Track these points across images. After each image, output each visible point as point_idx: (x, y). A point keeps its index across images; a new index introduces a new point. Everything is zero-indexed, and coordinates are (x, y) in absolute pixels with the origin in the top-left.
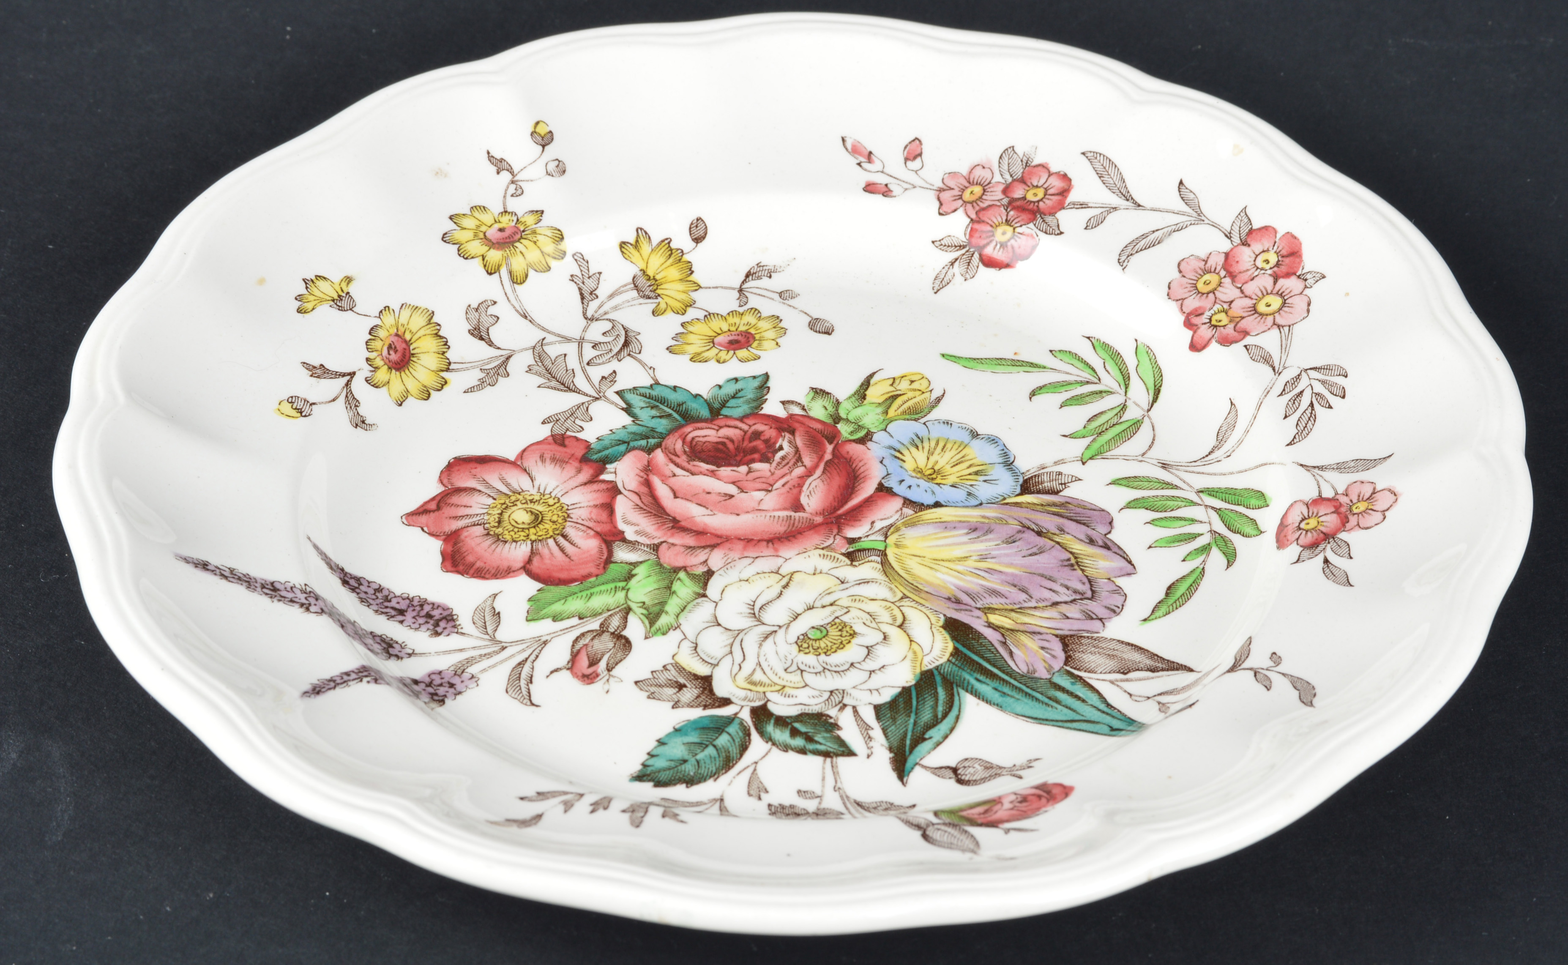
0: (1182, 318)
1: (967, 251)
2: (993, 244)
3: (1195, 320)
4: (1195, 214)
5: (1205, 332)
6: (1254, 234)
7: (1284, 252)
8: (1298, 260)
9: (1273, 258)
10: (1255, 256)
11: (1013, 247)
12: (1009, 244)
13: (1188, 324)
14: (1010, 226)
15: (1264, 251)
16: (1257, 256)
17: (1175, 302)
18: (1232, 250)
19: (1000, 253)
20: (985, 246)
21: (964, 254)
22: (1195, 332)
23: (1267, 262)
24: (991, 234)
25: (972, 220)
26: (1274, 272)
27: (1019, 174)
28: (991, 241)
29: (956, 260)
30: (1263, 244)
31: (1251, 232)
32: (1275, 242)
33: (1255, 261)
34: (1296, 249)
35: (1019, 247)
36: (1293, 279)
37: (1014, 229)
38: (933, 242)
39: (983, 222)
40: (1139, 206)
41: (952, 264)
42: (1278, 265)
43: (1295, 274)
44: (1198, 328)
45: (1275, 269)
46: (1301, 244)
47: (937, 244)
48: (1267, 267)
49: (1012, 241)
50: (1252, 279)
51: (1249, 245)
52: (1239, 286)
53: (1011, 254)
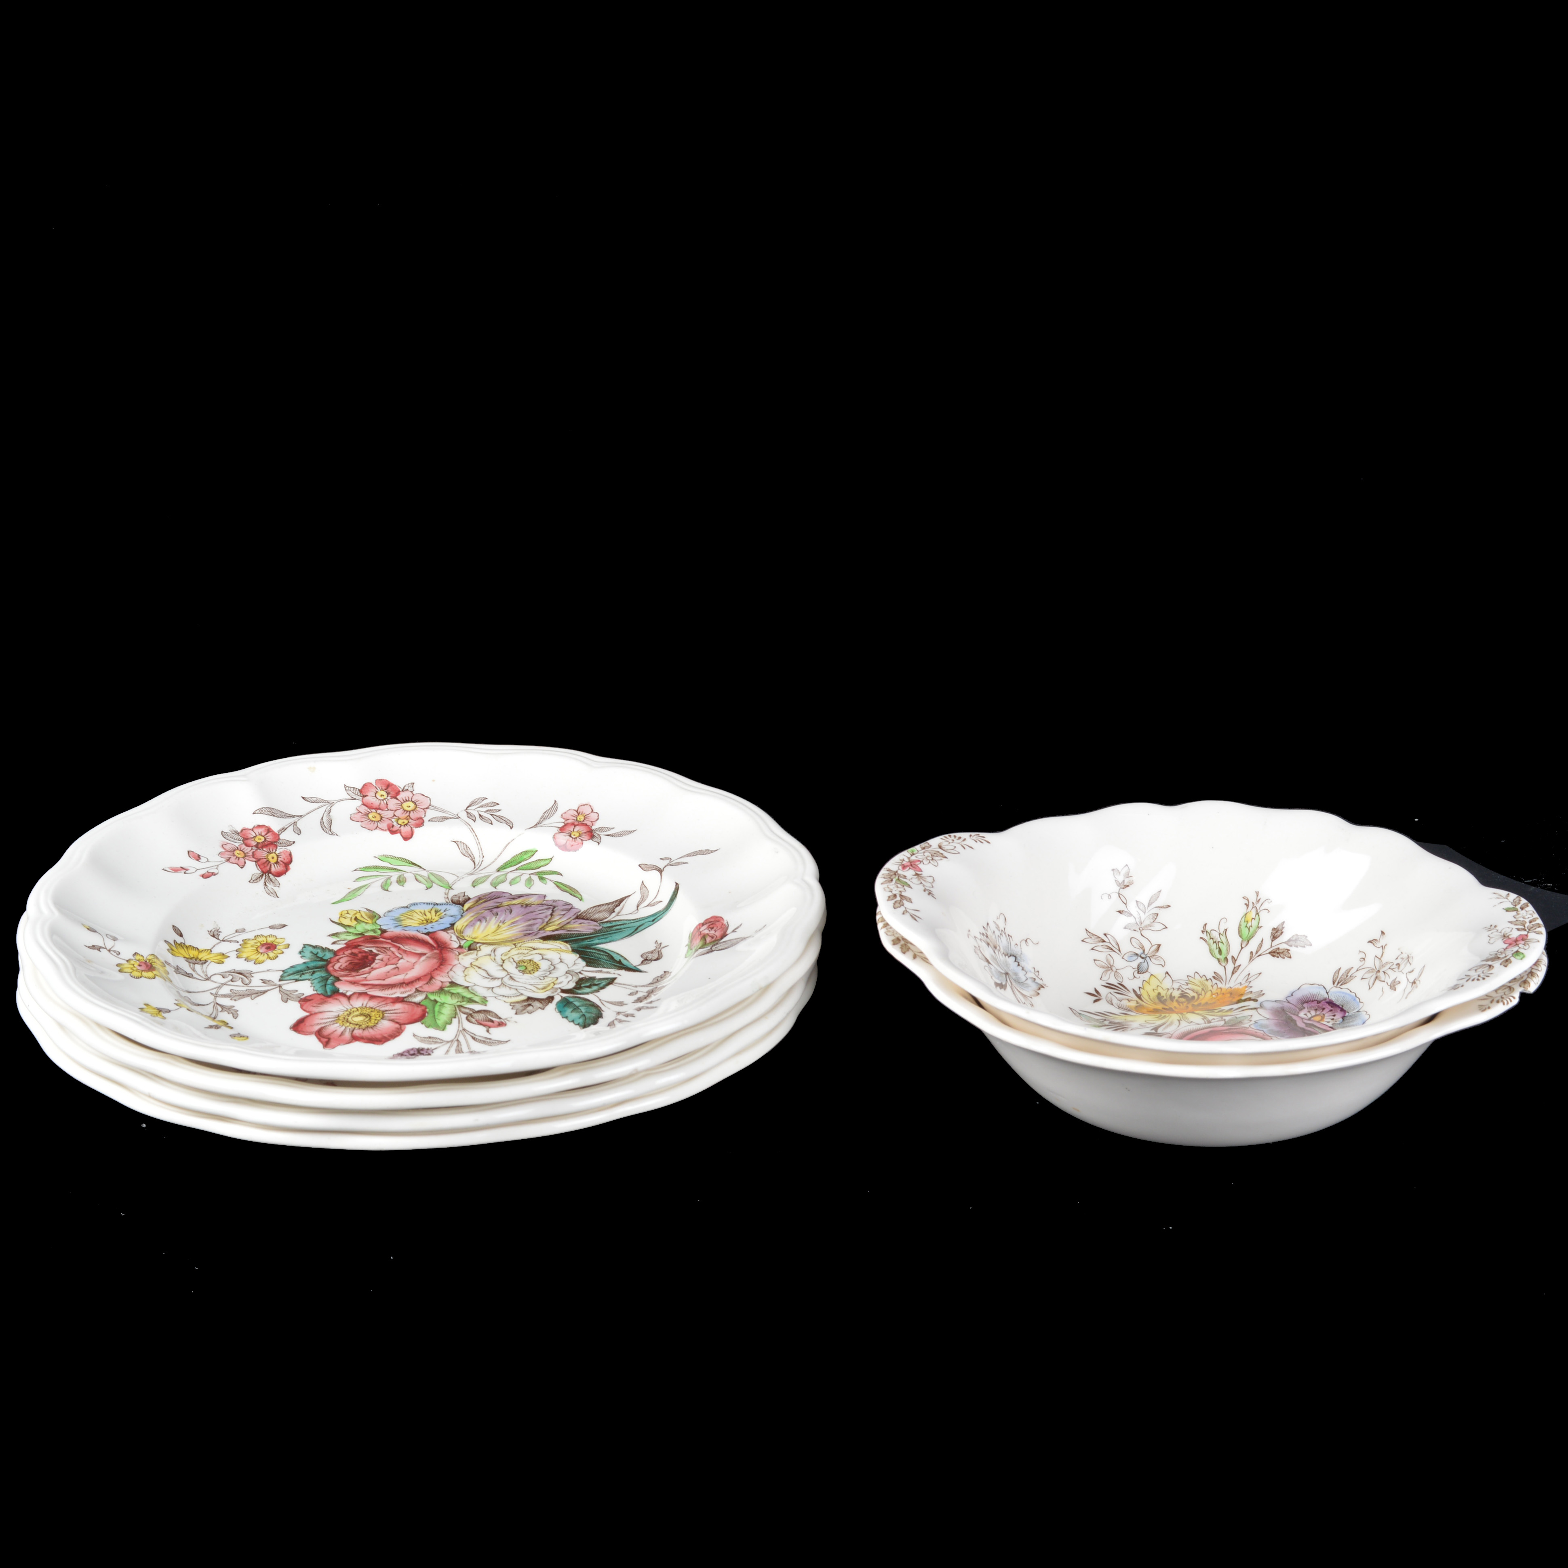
0: (388, 832)
1: (265, 876)
2: (273, 866)
3: (394, 829)
4: (327, 803)
5: (406, 830)
6: (363, 790)
7: (384, 788)
8: (393, 786)
9: (384, 793)
10: (375, 797)
11: (281, 861)
12: (279, 861)
13: (393, 832)
14: (273, 853)
15: (376, 793)
16: (376, 796)
17: (376, 830)
18: (363, 802)
19: (279, 867)
20: (270, 869)
21: (265, 879)
22: (400, 833)
23: (382, 795)
24: (268, 862)
25: (255, 862)
26: (391, 796)
27: (241, 839)
28: (271, 865)
29: (265, 882)
30: (372, 791)
31: (360, 791)
32: (376, 787)
33: (377, 798)
34: (388, 783)
35: (284, 859)
36: (402, 793)
37: (275, 853)
38: (250, 882)
39: (260, 859)
40: (301, 816)
41: (266, 885)
42: (388, 794)
43: (399, 791)
44: (400, 830)
45: (389, 795)
46: (387, 780)
47: (252, 881)
48: (386, 797)
49: (279, 859)
50: (387, 804)
51: (367, 796)
52: (387, 809)
53: (283, 864)
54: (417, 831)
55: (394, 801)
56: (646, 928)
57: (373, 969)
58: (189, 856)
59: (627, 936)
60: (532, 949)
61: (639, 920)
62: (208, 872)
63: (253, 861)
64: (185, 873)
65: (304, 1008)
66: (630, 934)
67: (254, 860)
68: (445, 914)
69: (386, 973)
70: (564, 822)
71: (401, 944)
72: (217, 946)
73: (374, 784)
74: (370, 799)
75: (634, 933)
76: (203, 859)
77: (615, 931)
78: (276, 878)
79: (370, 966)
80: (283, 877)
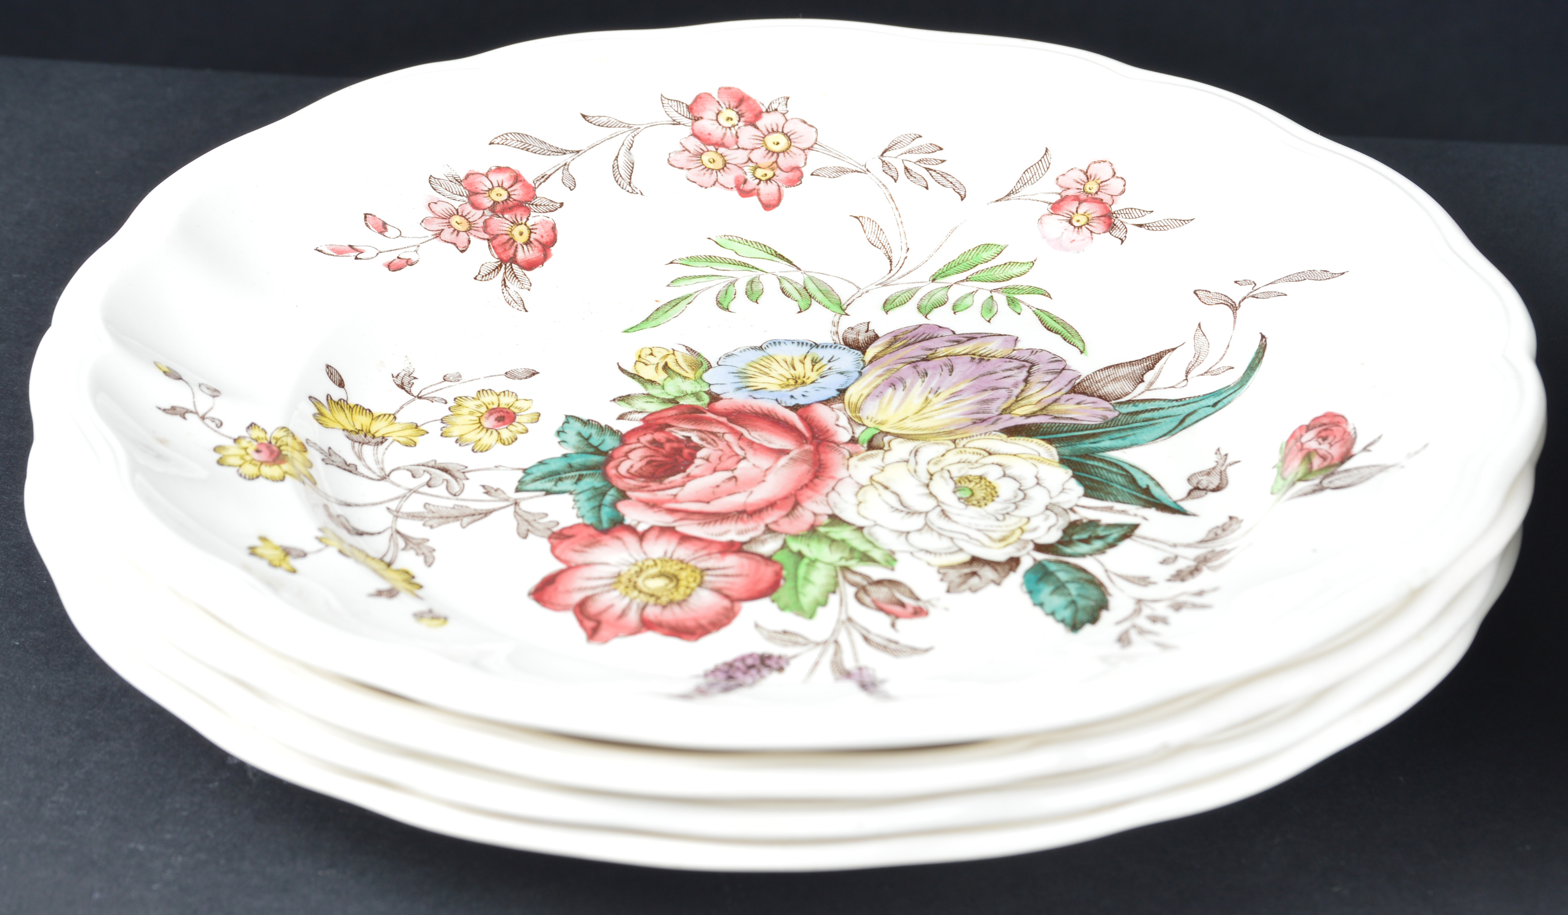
54: (788, 193)
55: (750, 129)
56: (1201, 419)
57: (690, 478)
58: (367, 226)
59: (1165, 435)
60: (986, 454)
61: (1188, 401)
62: (398, 258)
63: (484, 239)
64: (356, 258)
65: (558, 552)
66: (1171, 431)
67: (487, 236)
68: (830, 369)
69: (713, 488)
70: (1060, 194)
71: (745, 428)
72: (406, 407)
73: (715, 95)
74: (707, 125)
75: (1177, 430)
76: (391, 232)
77: (1143, 424)
78: (526, 272)
79: (684, 471)
80: (537, 270)
